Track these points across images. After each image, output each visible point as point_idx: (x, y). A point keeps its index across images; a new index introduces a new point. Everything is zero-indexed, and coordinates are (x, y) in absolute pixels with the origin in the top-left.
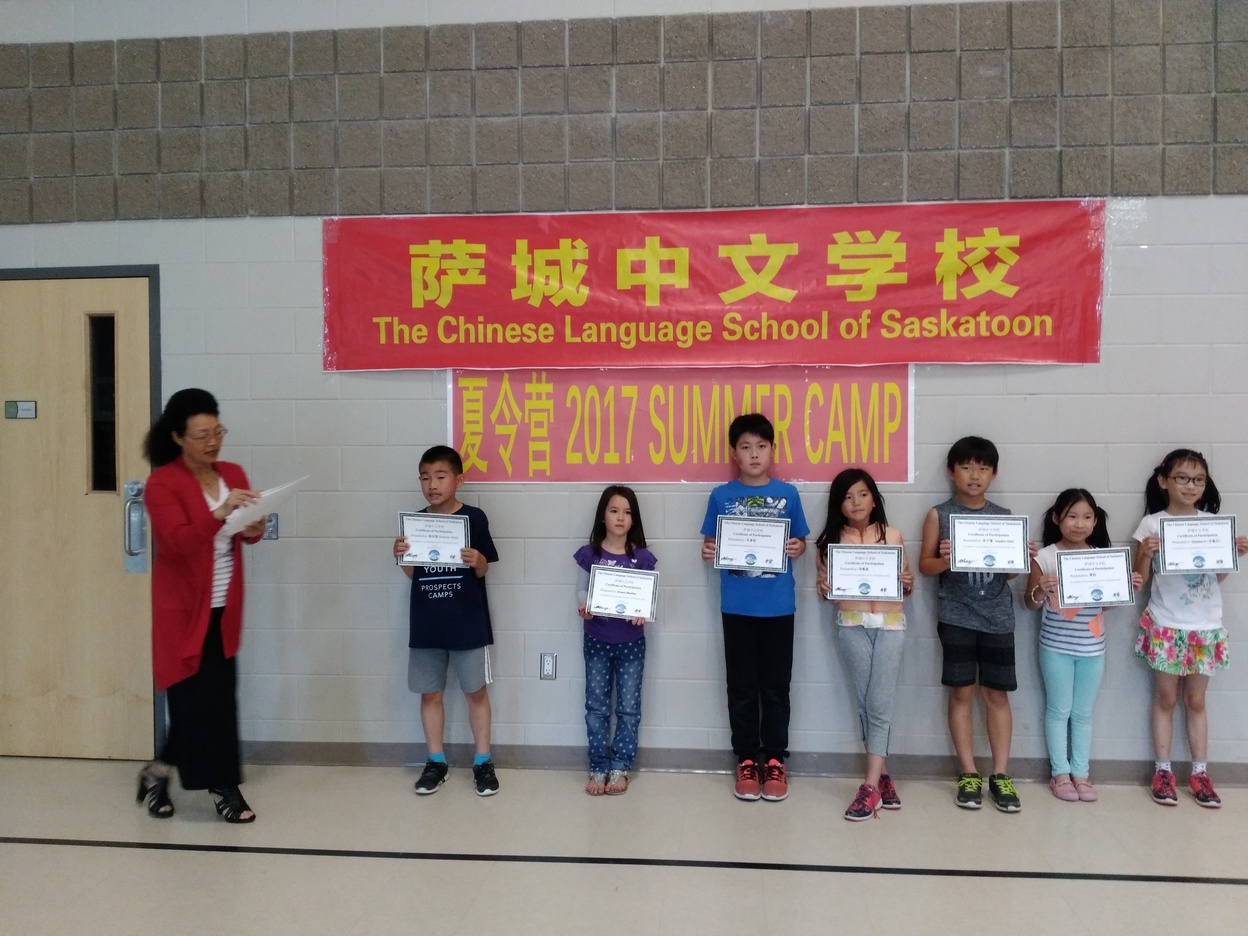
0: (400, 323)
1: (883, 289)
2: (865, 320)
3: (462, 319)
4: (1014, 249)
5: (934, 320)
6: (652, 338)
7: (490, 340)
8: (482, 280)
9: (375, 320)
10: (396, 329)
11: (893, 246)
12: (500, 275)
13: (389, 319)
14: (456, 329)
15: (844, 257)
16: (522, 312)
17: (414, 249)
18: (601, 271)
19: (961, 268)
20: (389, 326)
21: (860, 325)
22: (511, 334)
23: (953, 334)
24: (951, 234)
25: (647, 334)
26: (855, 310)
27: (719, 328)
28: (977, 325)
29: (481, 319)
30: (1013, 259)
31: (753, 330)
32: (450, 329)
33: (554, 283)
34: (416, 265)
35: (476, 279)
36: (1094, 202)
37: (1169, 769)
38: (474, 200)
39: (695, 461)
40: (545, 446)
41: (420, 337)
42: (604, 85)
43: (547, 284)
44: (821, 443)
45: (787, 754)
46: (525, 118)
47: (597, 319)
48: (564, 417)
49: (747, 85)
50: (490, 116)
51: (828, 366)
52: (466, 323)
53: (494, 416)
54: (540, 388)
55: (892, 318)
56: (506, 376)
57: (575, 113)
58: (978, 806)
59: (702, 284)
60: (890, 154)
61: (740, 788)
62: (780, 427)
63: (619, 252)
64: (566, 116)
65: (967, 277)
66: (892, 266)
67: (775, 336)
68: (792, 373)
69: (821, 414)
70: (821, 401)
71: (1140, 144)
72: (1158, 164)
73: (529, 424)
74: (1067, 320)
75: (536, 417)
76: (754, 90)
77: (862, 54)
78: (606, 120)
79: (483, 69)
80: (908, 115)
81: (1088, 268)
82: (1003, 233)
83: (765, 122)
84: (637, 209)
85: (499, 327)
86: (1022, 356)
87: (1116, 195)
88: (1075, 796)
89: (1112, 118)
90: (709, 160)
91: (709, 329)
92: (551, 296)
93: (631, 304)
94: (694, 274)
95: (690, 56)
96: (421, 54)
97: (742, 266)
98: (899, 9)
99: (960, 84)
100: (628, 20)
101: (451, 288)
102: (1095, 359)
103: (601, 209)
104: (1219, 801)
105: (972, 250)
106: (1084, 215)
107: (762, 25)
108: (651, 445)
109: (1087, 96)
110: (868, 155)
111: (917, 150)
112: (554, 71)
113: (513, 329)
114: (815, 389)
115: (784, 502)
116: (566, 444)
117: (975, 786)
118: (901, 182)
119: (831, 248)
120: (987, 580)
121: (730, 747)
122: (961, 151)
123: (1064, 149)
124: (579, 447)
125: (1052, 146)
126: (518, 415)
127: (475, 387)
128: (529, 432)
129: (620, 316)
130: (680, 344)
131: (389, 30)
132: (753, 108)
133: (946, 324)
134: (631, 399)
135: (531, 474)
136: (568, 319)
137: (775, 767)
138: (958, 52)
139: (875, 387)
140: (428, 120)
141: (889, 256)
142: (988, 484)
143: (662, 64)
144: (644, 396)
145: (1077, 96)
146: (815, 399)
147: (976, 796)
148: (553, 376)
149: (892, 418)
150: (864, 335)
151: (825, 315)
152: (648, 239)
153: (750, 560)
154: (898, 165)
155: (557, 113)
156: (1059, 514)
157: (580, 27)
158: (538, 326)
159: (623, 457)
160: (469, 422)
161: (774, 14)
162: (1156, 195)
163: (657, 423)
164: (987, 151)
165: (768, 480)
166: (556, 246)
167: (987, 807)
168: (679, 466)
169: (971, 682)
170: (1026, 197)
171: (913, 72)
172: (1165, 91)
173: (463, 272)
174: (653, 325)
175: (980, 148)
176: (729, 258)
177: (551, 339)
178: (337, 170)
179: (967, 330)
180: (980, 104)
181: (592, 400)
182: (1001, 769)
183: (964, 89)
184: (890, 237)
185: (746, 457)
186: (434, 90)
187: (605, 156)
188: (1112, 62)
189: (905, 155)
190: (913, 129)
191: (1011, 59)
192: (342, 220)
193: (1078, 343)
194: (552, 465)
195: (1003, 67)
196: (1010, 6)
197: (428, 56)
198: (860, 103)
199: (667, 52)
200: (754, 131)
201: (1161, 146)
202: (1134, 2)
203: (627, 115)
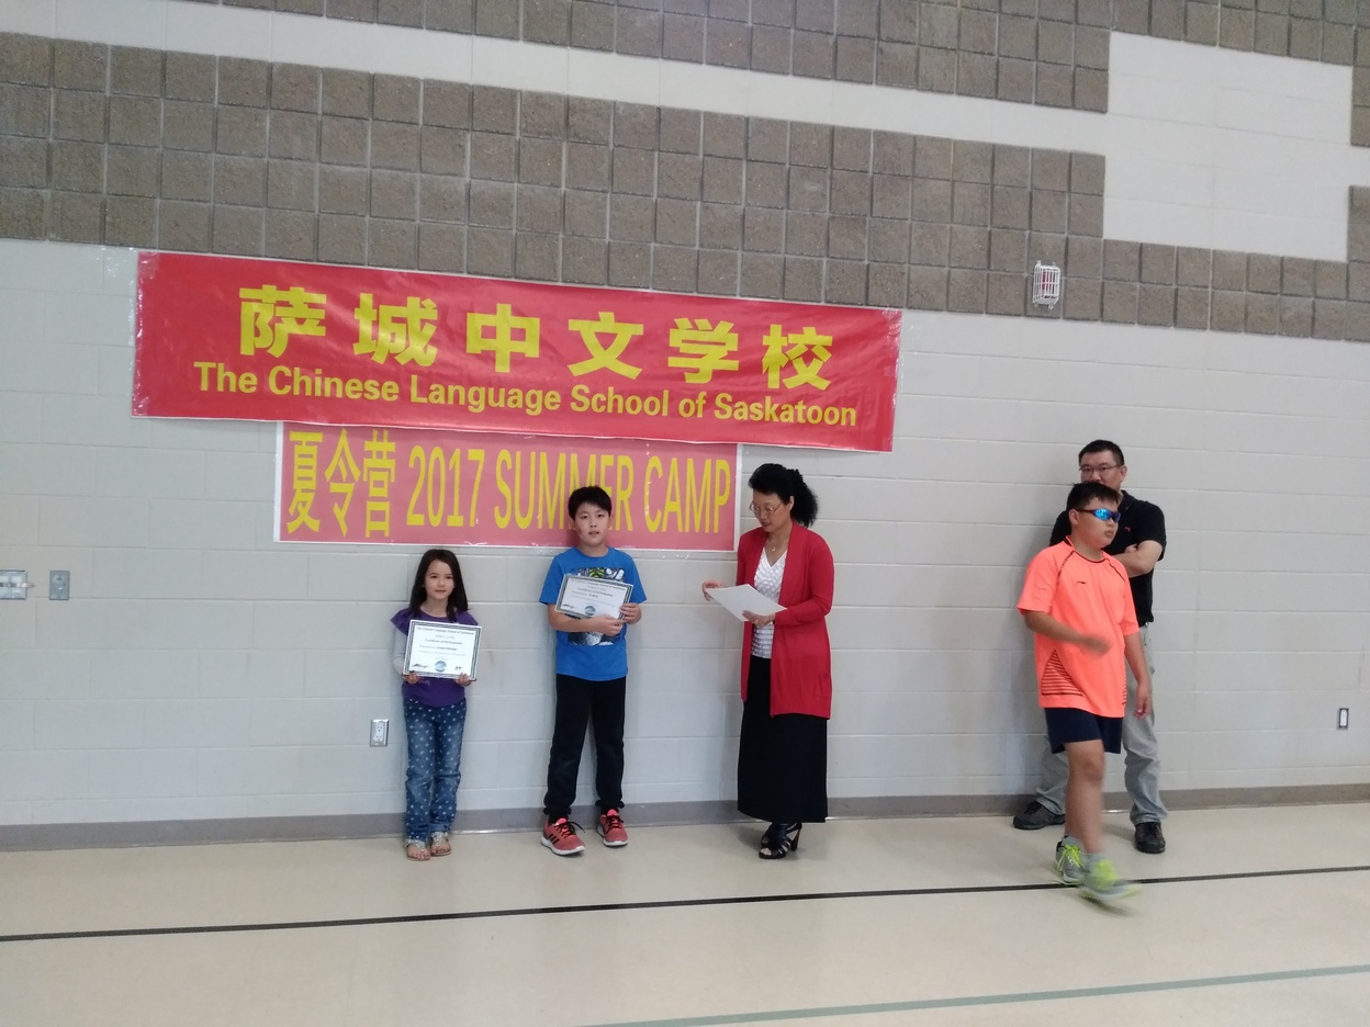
0: (225, 370)
1: (717, 374)
2: (701, 401)
3: (297, 370)
4: (827, 348)
5: (759, 405)
6: (501, 404)
7: (328, 394)
8: (321, 332)
9: (197, 364)
10: (221, 375)
11: (725, 333)
12: (341, 329)
13: (213, 365)
14: (290, 381)
15: (683, 341)
16: (365, 369)
17: (244, 293)
18: (450, 332)
19: (784, 362)
20: (213, 374)
21: (696, 405)
22: (351, 389)
23: (775, 419)
24: (776, 329)
25: (496, 400)
26: (693, 392)
27: (567, 398)
28: (796, 412)
29: (319, 371)
30: (826, 356)
31: (600, 403)
32: (283, 380)
33: (400, 341)
34: (248, 311)
35: (314, 330)
36: (893, 312)
38: (317, 248)
40: (385, 507)
41: (248, 386)
42: (458, 149)
43: (392, 341)
44: (659, 514)
45: (622, 805)
46: (373, 170)
47: (445, 380)
48: (406, 478)
49: (599, 170)
50: (337, 164)
52: (302, 374)
53: (329, 473)
54: (381, 448)
55: (724, 400)
56: (344, 432)
57: (428, 173)
59: (553, 354)
60: (726, 251)
62: (621, 497)
63: (469, 315)
64: (418, 175)
65: (788, 369)
66: (726, 354)
67: (620, 410)
68: (636, 446)
69: (659, 486)
70: (660, 474)
71: (931, 265)
72: (944, 285)
73: (367, 484)
74: (868, 413)
75: (375, 476)
76: (606, 175)
77: (705, 155)
78: (460, 185)
79: (331, 115)
80: (743, 218)
81: (887, 369)
82: (818, 333)
83: (616, 207)
84: (489, 275)
85: (338, 381)
86: (831, 443)
87: (910, 308)
89: (910, 239)
90: (561, 236)
91: (558, 399)
92: (397, 354)
93: (475, 367)
94: (543, 343)
95: (547, 134)
96: (263, 91)
97: (591, 342)
98: (739, 118)
99: (788, 194)
100: (486, 89)
101: (286, 339)
102: (889, 448)
103: (452, 271)
105: (794, 345)
106: (885, 322)
107: (615, 114)
108: (497, 510)
109: (891, 218)
110: (709, 250)
111: (749, 250)
112: (407, 128)
113: (354, 385)
114: (655, 462)
115: (622, 572)
116: (407, 506)
118: (736, 277)
119: (672, 331)
122: (787, 256)
123: (871, 263)
124: (421, 508)
125: (861, 260)
126: (356, 473)
127: (308, 441)
128: (368, 492)
129: (470, 382)
130: (529, 412)
131: (225, 60)
132: (604, 192)
133: (770, 410)
134: (477, 462)
135: (368, 535)
136: (414, 378)
137: (614, 817)
138: (787, 166)
139: (708, 463)
140: (266, 160)
141: (724, 344)
143: (518, 137)
144: (491, 460)
145: (883, 217)
146: (655, 470)
148: (397, 434)
149: (722, 493)
150: (700, 415)
151: (666, 394)
152: (499, 306)
153: (589, 611)
154: (733, 262)
155: (410, 171)
157: (436, 88)
158: (381, 384)
159: (467, 520)
160: (300, 479)
161: (629, 106)
162: (942, 310)
163: (503, 488)
164: (808, 258)
165: (607, 551)
168: (523, 529)
170: (838, 303)
171: (748, 179)
172: (952, 222)
173: (301, 322)
174: (502, 391)
175: (802, 254)
176: (578, 332)
177: (395, 398)
178: (158, 201)
179: (787, 416)
180: (804, 215)
181: (437, 461)
183: (792, 201)
184: (724, 328)
185: (585, 526)
186: (274, 129)
187: (458, 220)
188: (913, 191)
189: (739, 253)
190: (747, 231)
191: (831, 178)
192: (161, 254)
193: (875, 433)
194: (392, 525)
195: (825, 183)
196: (833, 129)
197: (270, 93)
198: (702, 200)
199: (524, 126)
200: (604, 214)
201: (947, 269)
202: (932, 140)
203: (483, 181)
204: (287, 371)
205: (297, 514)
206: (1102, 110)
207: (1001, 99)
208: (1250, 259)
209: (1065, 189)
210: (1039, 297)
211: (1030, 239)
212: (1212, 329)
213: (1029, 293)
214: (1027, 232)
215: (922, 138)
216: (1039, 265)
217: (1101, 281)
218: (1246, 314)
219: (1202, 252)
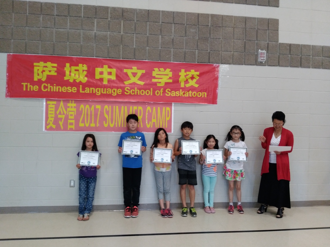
0: (30, 85)
1: (166, 83)
2: (162, 91)
3: (49, 85)
4: (198, 75)
5: (178, 92)
6: (105, 93)
7: (57, 91)
8: (56, 74)
9: (22, 84)
10: (29, 86)
11: (169, 72)
12: (61, 73)
13: (26, 84)
14: (47, 87)
15: (157, 74)
16: (67, 84)
17: (35, 64)
18: (90, 74)
19: (185, 79)
20: (27, 86)
21: (160, 92)
22: (64, 89)
23: (183, 96)
24: (183, 71)
25: (104, 91)
26: (159, 88)
27: (124, 91)
28: (189, 94)
29: (55, 85)
30: (198, 78)
31: (133, 92)
32: (45, 87)
33: (77, 76)
34: (36, 69)
35: (54, 73)
36: (217, 65)
37: (232, 205)
38: (54, 51)
39: (116, 126)
40: (73, 121)
41: (36, 89)
42: (93, 23)
43: (75, 76)
44: (150, 122)
45: (139, 205)
46: (69, 30)
47: (90, 87)
48: (79, 113)
49: (132, 28)
50: (60, 29)
51: (152, 102)
52: (50, 85)
53: (58, 112)
54: (72, 105)
55: (168, 91)
56: (62, 101)
57: (84, 30)
58: (186, 215)
59: (119, 79)
60: (168, 49)
61: (125, 215)
62: (140, 118)
63: (96, 69)
64: (82, 31)
65: (187, 82)
66: (168, 78)
67: (139, 94)
68: (143, 103)
69: (150, 115)
70: (150, 111)
71: (228, 51)
72: (232, 57)
73: (68, 115)
74: (210, 94)
75: (71, 113)
76: (134, 29)
77: (162, 23)
78: (93, 33)
79: (58, 15)
80: (173, 40)
81: (215, 81)
82: (195, 71)
83: (137, 38)
84: (101, 57)
85: (60, 87)
86: (199, 102)
87: (222, 64)
88: (210, 212)
89: (222, 44)
90: (121, 46)
91: (121, 91)
92: (76, 80)
93: (99, 83)
94: (117, 76)
95: (117, 18)
97: (130, 75)
98: (171, 12)
99: (186, 33)
100: (100, 7)
101: (46, 76)
102: (216, 104)
103: (91, 57)
104: (243, 212)
105: (188, 75)
106: (215, 68)
107: (136, 12)
108: (104, 122)
109: (216, 38)
110: (163, 49)
111: (175, 49)
112: (79, 18)
113: (64, 88)
114: (149, 108)
115: (140, 137)
116: (79, 121)
117: (186, 210)
118: (171, 56)
119: (153, 72)
120: (189, 157)
121: (123, 204)
122: (186, 50)
123: (210, 51)
124: (83, 122)
125: (207, 50)
126: (65, 112)
127: (52, 104)
128: (68, 117)
129: (96, 86)
130: (113, 95)
131: (30, 2)
132: (133, 34)
133: (182, 93)
134: (98, 109)
135: (68, 129)
136: (81, 86)
137: (135, 208)
138: (186, 25)
139: (164, 108)
140: (41, 28)
141: (168, 75)
142: (190, 133)
143: (109, 19)
144: (102, 108)
145: (214, 38)
147: (186, 213)
148: (76, 102)
149: (168, 116)
150: (161, 95)
151: (152, 89)
152: (104, 66)
153: (131, 152)
154: (170, 52)
155: (79, 30)
156: (207, 141)
157: (86, 7)
158: (72, 88)
159: (96, 125)
161: (140, 9)
162: (231, 64)
163: (106, 116)
164: (192, 50)
165: (137, 132)
166: (78, 66)
167: (189, 216)
168: (112, 127)
169: (186, 183)
170: (201, 63)
171: (174, 29)
172: (234, 39)
173: (50, 71)
174: (105, 89)
175: (190, 49)
176: (127, 72)
177: (76, 91)
178: (12, 40)
179: (186, 95)
180: (191, 38)
181: (87, 109)
182: (192, 206)
184: (168, 70)
185: (131, 125)
186: (43, 20)
187: (92, 42)
188: (222, 31)
189: (172, 49)
190: (174, 43)
191: (198, 28)
192: (13, 54)
193: (212, 99)
194: (75, 127)
195: (196, 29)
196: (198, 14)
197: (41, 10)
198: (161, 35)
199: (111, 16)
200: (134, 40)
201: (233, 52)
202: (227, 16)
203: (99, 32)
204: (46, 85)
205: (49, 124)
206: (278, 7)
207: (247, 4)
208: (323, 47)
209: (267, 29)
210: (260, 60)
211: (257, 43)
212: (312, 68)
213: (257, 58)
214: (256, 42)
215: (225, 16)
216: (260, 51)
217: (278, 55)
218: (322, 63)
219: (309, 46)
